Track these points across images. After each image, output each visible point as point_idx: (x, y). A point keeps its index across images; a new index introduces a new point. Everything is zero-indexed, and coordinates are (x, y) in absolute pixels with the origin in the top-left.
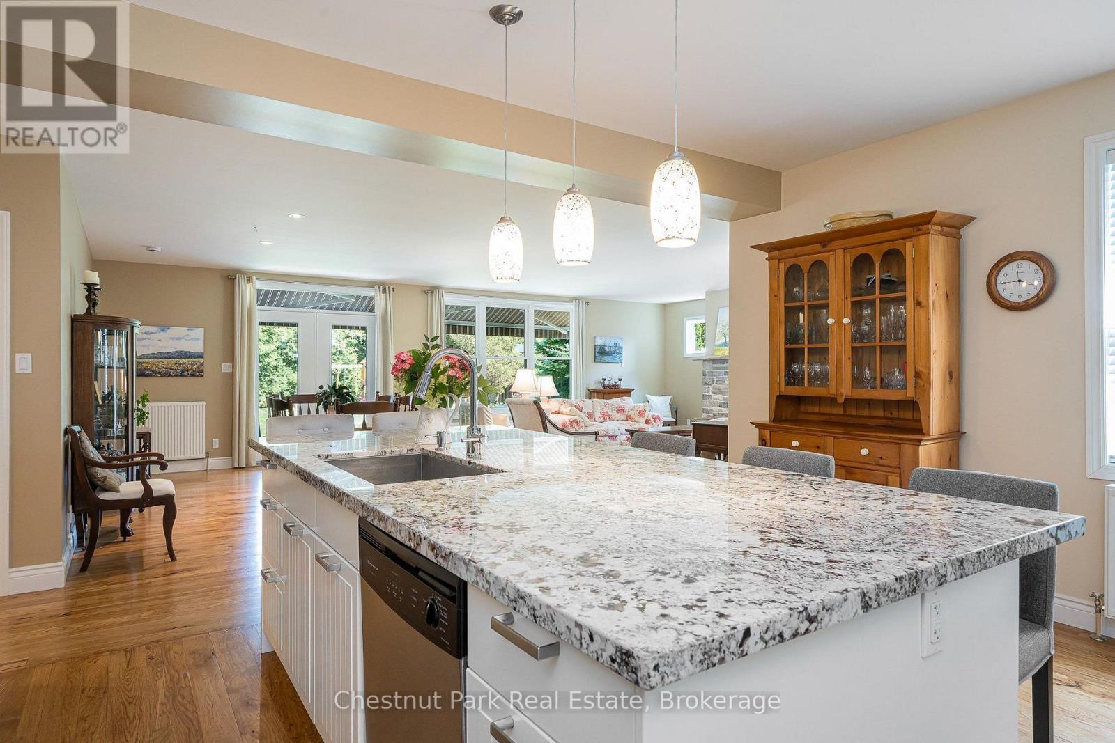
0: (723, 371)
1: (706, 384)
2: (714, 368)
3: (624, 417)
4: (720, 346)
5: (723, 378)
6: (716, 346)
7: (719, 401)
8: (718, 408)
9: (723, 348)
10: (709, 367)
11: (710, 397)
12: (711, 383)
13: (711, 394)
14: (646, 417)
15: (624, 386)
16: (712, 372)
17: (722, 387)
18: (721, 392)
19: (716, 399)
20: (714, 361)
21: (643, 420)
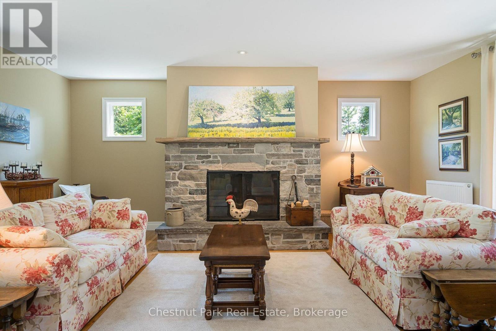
0: (196, 155)
1: (172, 169)
2: (182, 152)
3: (87, 223)
4: (197, 127)
5: (195, 163)
6: (189, 127)
7: (188, 188)
8: (188, 195)
9: (200, 130)
10: (174, 152)
11: (176, 183)
12: (178, 168)
13: (177, 180)
14: (131, 219)
15: (45, 174)
16: (180, 156)
17: (193, 172)
18: (192, 178)
19: (186, 186)
20: (182, 144)
21: (128, 224)
